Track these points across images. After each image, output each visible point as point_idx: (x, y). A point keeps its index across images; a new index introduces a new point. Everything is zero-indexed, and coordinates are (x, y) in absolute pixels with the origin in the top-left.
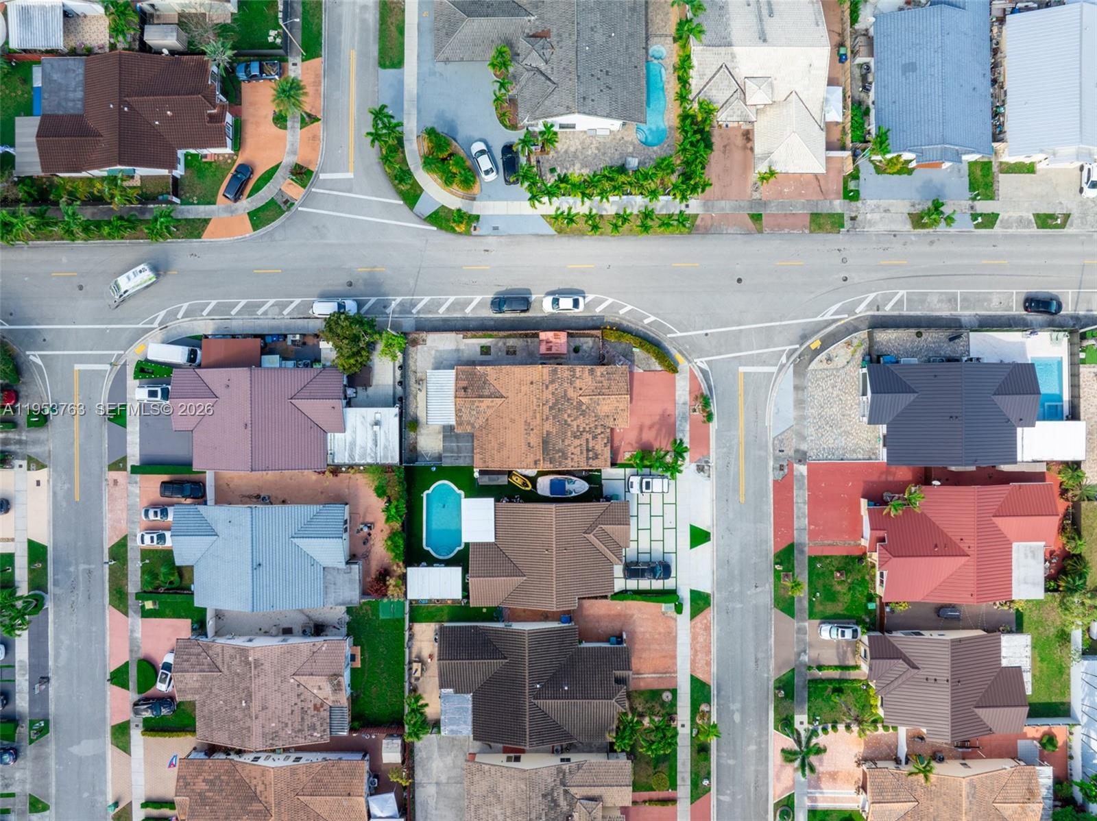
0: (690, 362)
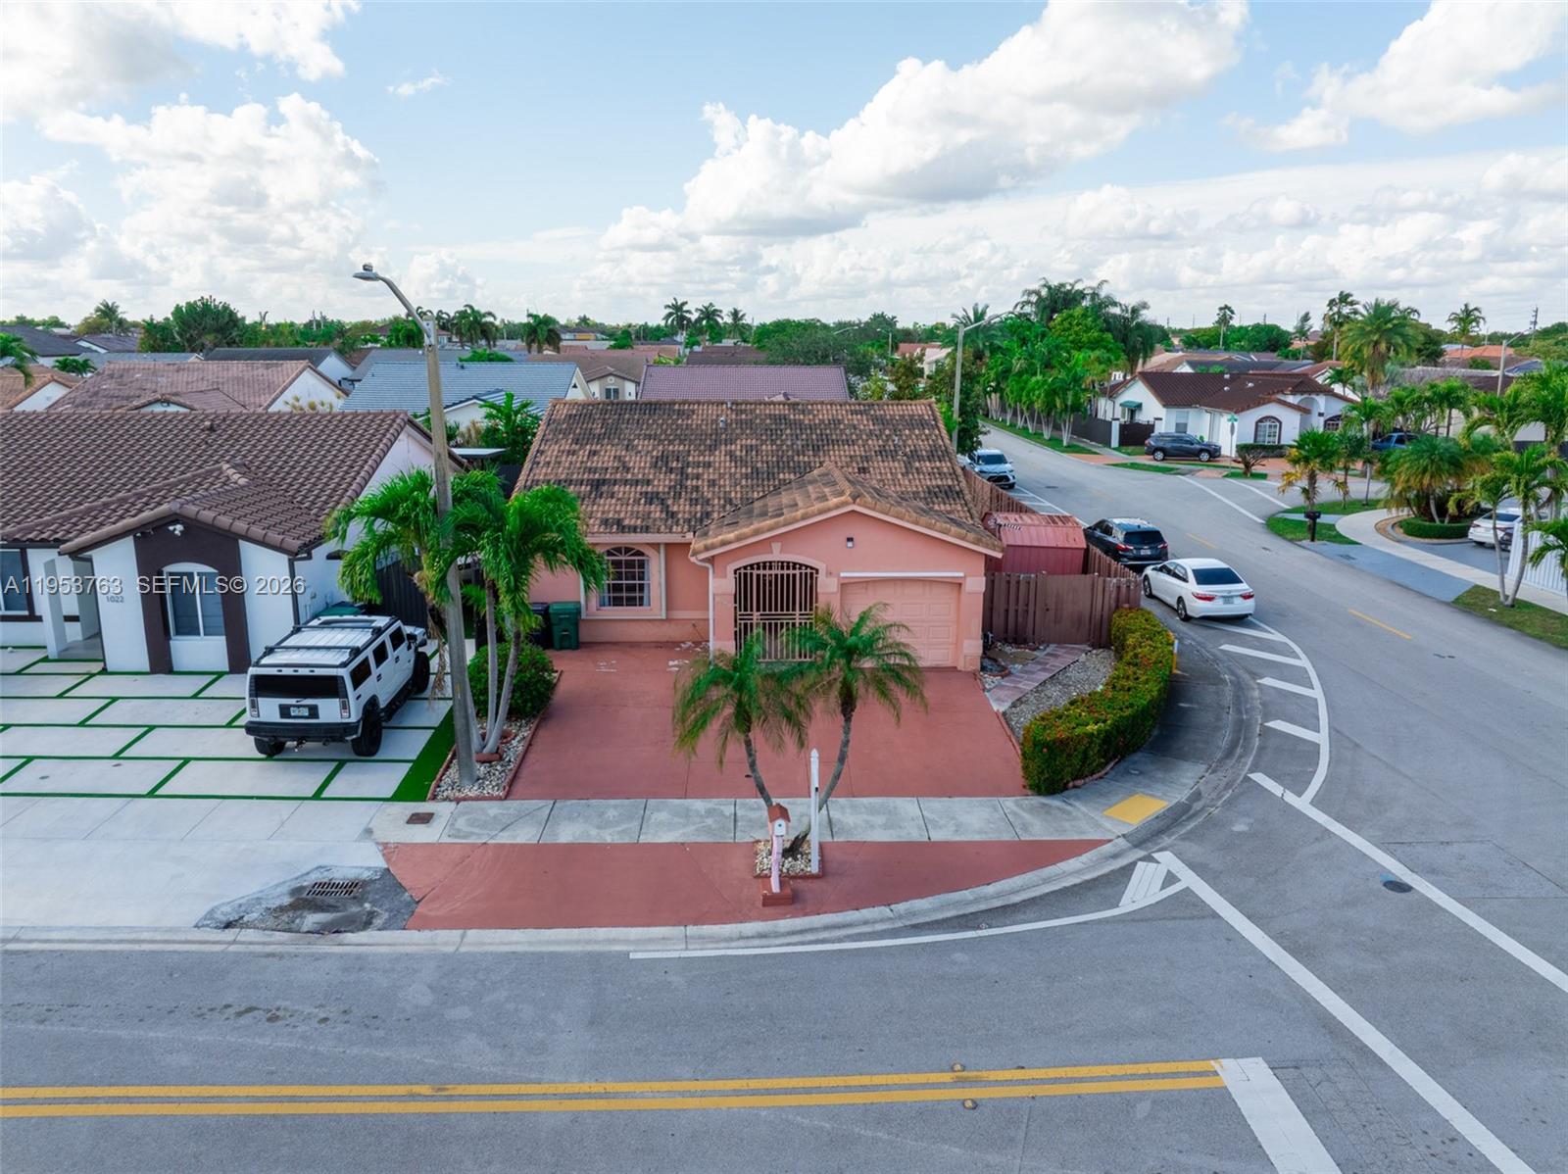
0: (1141, 840)
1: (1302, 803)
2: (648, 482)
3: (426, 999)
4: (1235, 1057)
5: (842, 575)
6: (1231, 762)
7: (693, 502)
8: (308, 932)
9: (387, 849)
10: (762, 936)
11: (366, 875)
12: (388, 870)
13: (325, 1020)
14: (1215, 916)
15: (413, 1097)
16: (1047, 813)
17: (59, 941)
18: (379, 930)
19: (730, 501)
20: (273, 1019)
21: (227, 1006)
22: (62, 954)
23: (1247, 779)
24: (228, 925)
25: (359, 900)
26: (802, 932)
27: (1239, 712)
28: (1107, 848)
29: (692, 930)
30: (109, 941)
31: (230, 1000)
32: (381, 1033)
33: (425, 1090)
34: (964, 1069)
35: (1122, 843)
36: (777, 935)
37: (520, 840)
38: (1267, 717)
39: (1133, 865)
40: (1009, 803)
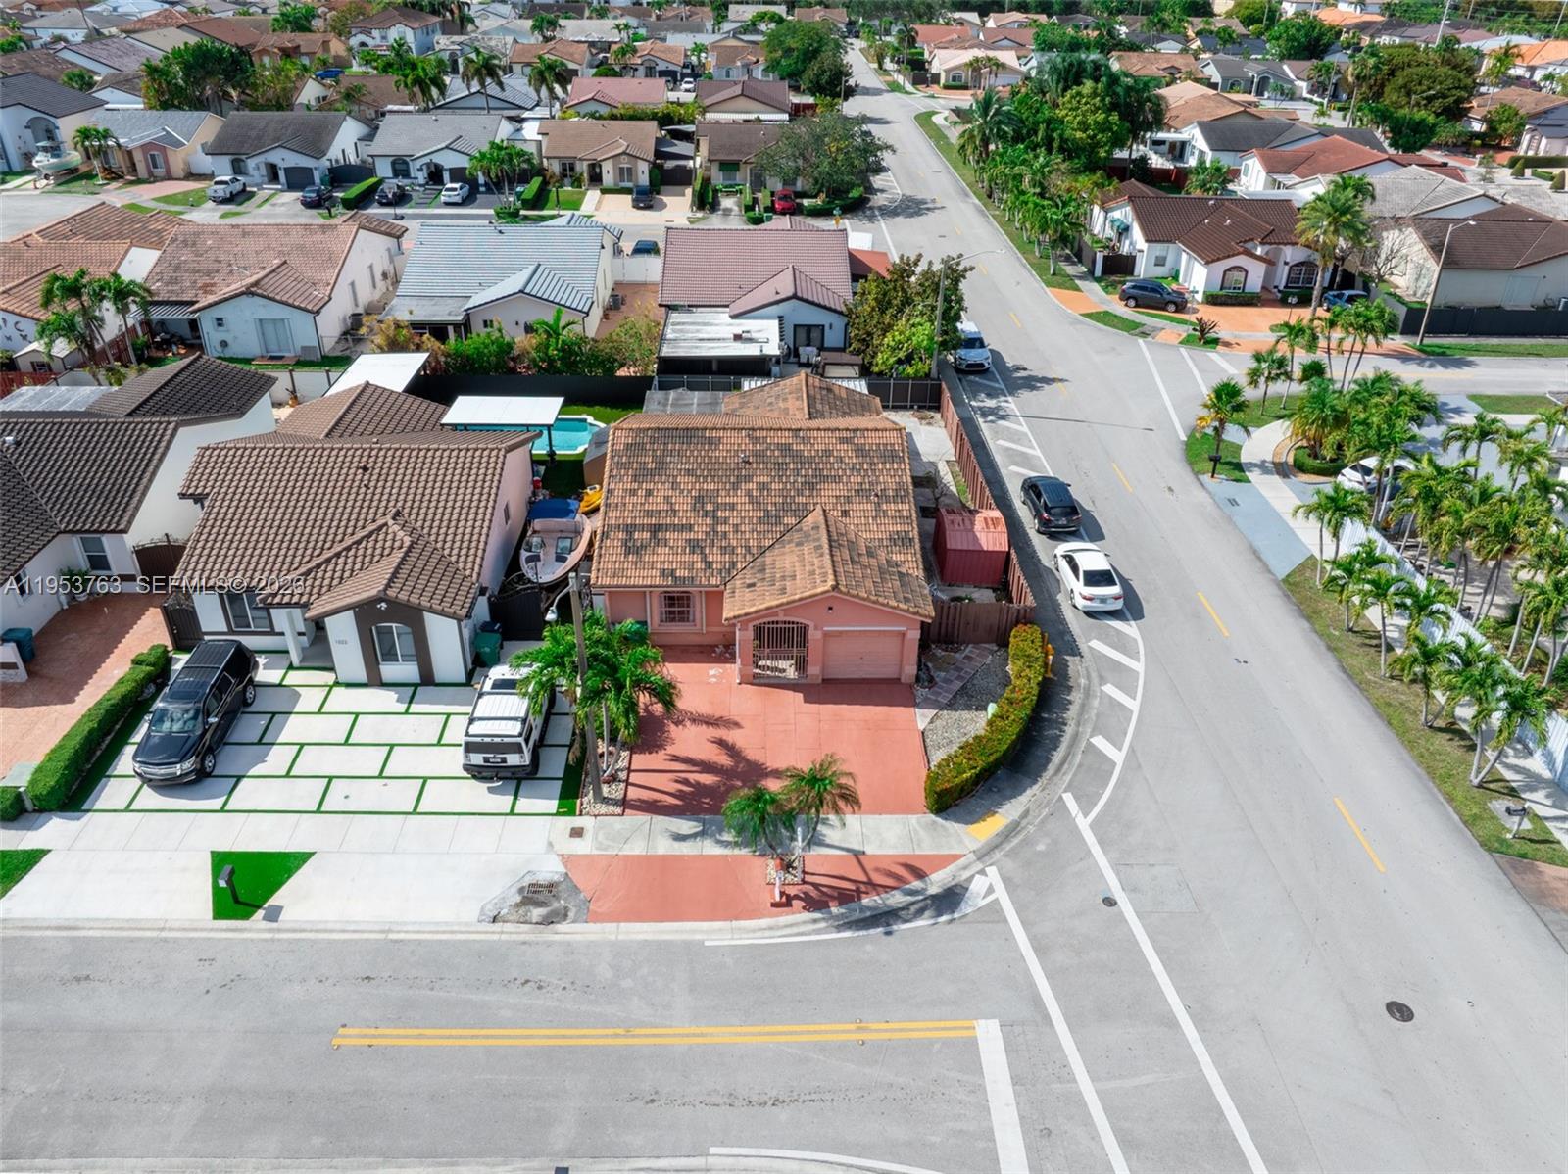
0: (983, 855)
1: (1083, 824)
2: (690, 528)
3: (609, 974)
4: (986, 1018)
5: (826, 629)
6: (1056, 779)
7: (724, 550)
8: (537, 923)
9: (566, 859)
10: (771, 928)
11: (556, 878)
12: (567, 874)
13: (564, 988)
14: (1005, 921)
15: (617, 1036)
16: (935, 830)
17: (414, 932)
18: (573, 922)
19: (748, 548)
20: (540, 988)
21: (516, 979)
22: (420, 942)
23: (1061, 798)
24: (495, 920)
25: (556, 897)
26: (791, 926)
27: (1078, 724)
28: (962, 862)
29: (735, 924)
30: (438, 932)
31: (515, 975)
32: (592, 997)
33: (621, 1031)
34: (861, 1021)
35: (972, 857)
36: (779, 928)
37: (637, 852)
38: (1095, 732)
39: (973, 876)
40: (913, 820)
